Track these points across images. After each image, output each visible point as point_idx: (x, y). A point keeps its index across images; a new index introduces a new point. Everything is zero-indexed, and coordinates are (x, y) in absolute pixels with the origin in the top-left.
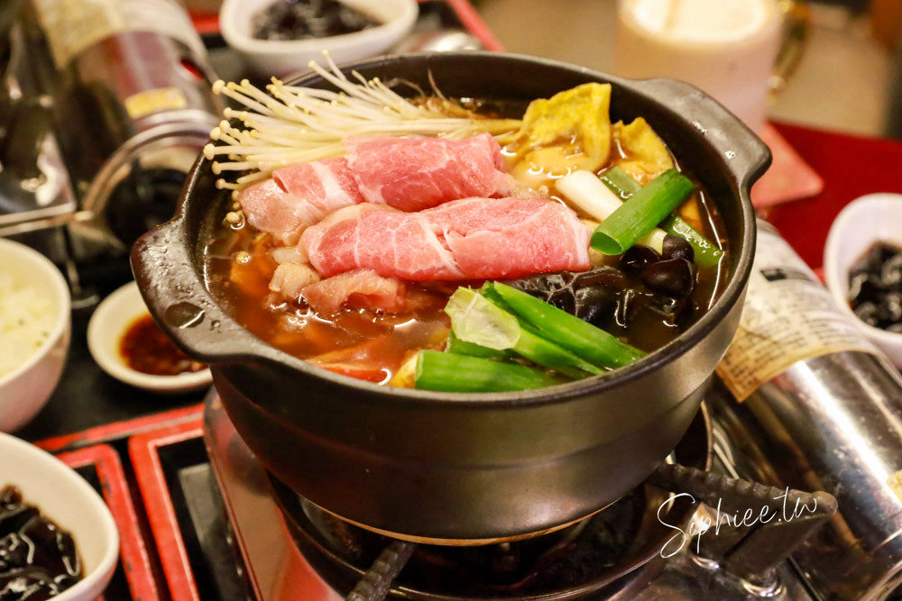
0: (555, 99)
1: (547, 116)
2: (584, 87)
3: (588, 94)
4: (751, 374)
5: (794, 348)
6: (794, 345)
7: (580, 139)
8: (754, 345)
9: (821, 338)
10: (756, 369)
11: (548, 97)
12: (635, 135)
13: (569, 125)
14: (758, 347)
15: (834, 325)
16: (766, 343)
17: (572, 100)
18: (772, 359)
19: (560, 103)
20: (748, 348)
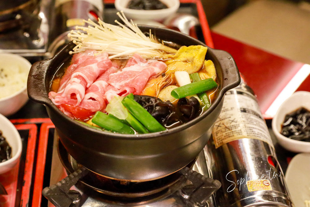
0: (189, 47)
1: (186, 52)
2: (199, 46)
3: (199, 48)
4: (222, 140)
5: (237, 135)
6: (238, 134)
7: (193, 61)
8: (226, 131)
9: (247, 133)
10: (223, 139)
11: (187, 46)
12: (209, 65)
13: (192, 56)
14: (227, 132)
15: (254, 130)
16: (229, 131)
17: (195, 49)
18: (229, 137)
19: (192, 49)
20: (224, 132)
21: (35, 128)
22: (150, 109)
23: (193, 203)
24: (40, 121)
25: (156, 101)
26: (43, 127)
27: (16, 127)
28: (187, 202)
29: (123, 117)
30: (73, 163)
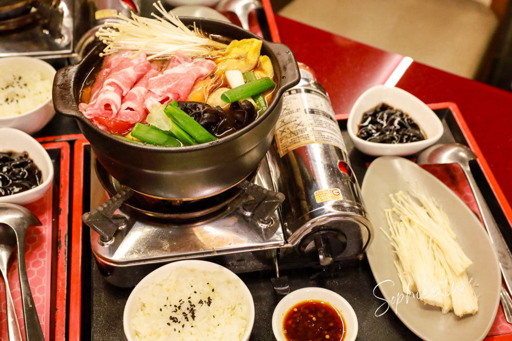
0: (241, 41)
1: (238, 47)
2: (252, 39)
3: (252, 42)
4: (287, 147)
5: (304, 140)
6: (305, 139)
7: (246, 58)
8: (291, 137)
9: (316, 138)
10: (289, 146)
11: (239, 40)
12: (265, 61)
13: (245, 52)
14: (292, 138)
15: (323, 133)
16: (295, 137)
17: (248, 43)
18: (295, 143)
19: (244, 43)
20: (289, 138)
21: (68, 145)
22: (198, 117)
23: (256, 221)
24: (72, 137)
25: (203, 108)
26: (76, 144)
27: (44, 147)
28: (250, 219)
29: (167, 128)
30: (116, 185)
